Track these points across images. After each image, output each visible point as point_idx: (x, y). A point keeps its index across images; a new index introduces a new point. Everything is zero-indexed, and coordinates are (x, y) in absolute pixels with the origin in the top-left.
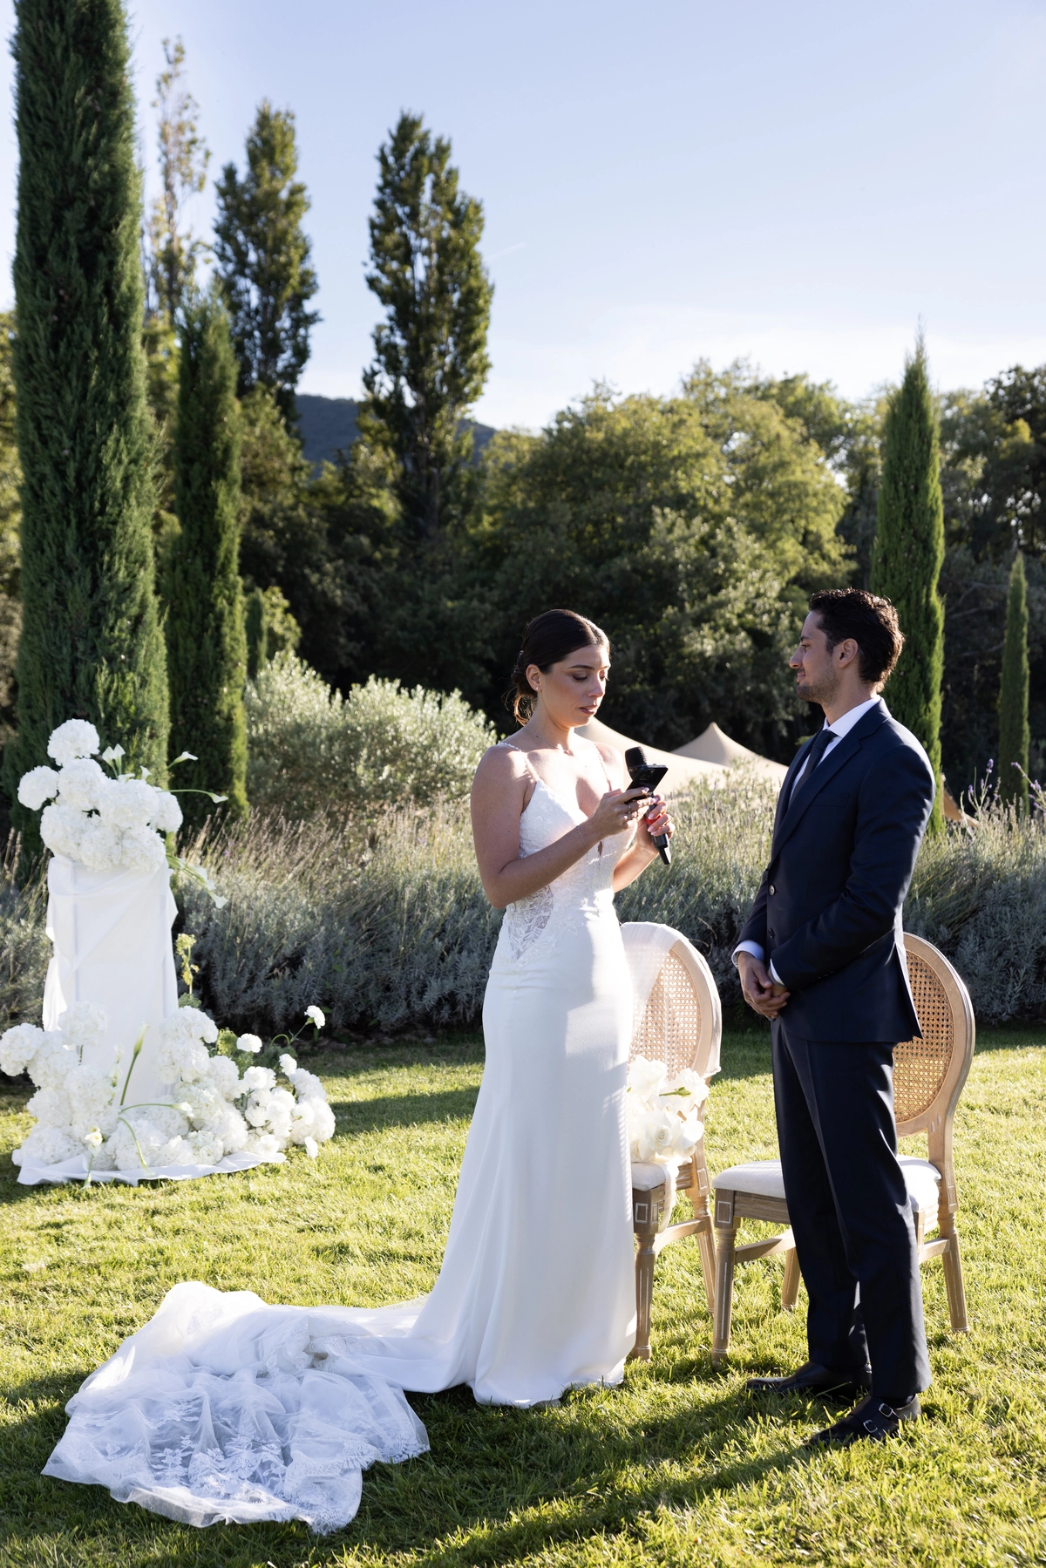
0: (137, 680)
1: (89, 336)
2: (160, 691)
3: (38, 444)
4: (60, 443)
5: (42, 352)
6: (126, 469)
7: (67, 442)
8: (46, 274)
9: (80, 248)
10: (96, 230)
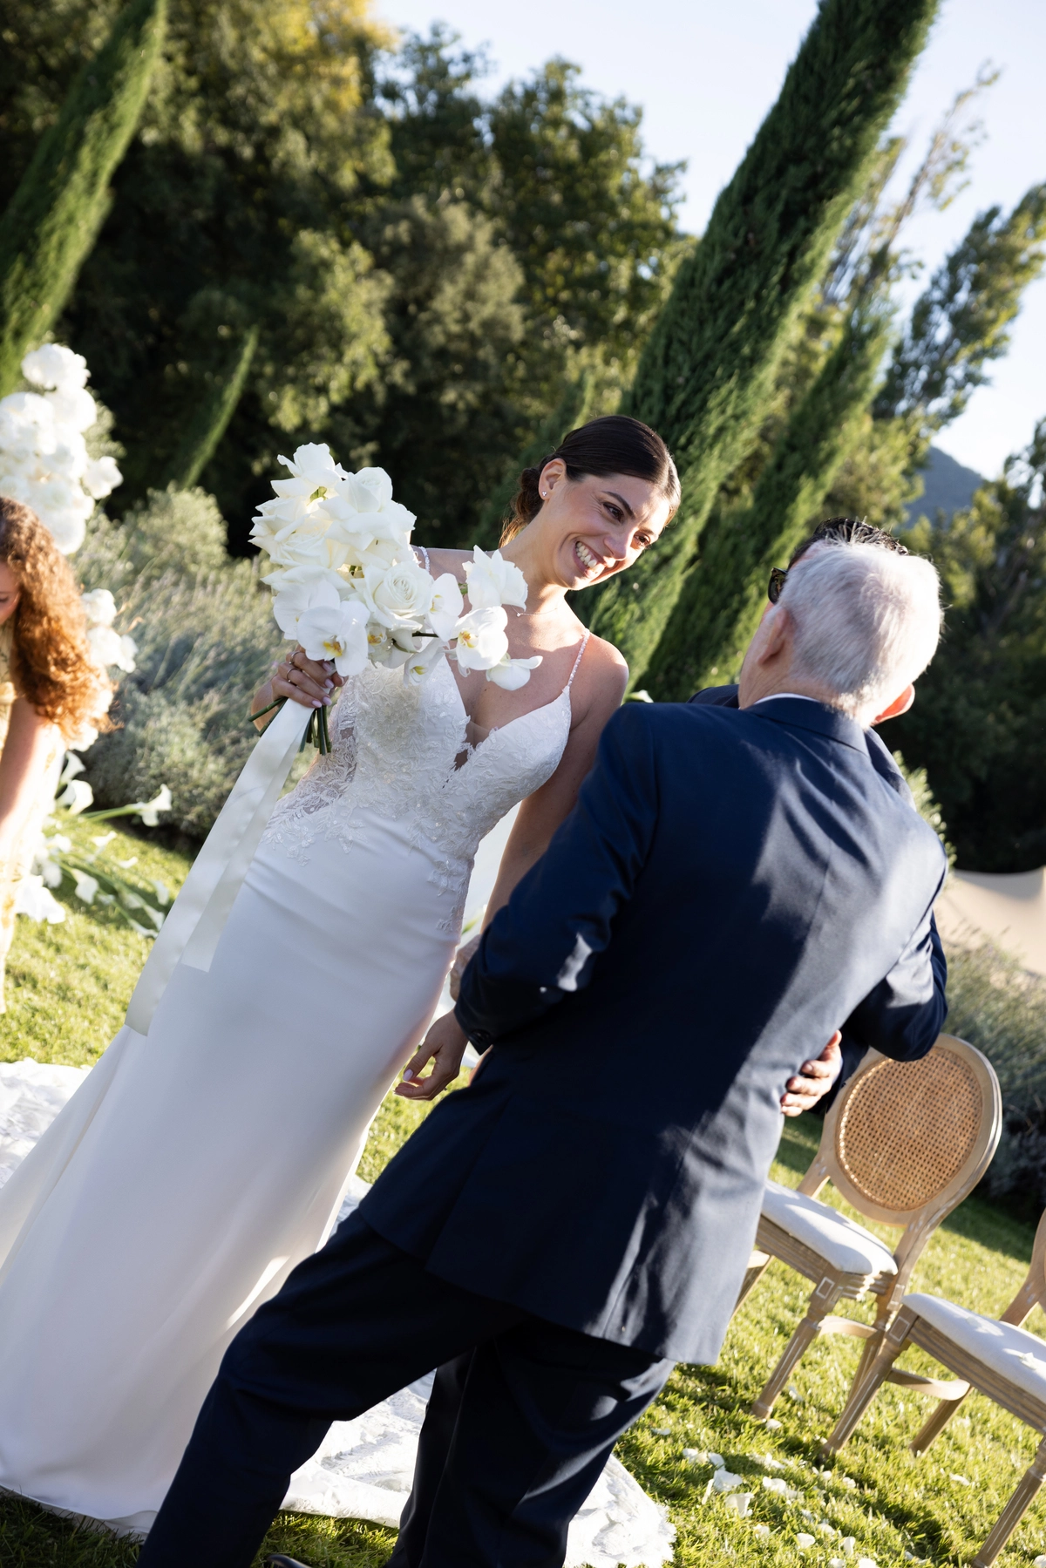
0: (637, 613)
1: (754, 286)
2: (652, 633)
3: (660, 361)
4: (680, 369)
5: (707, 281)
6: (725, 422)
7: (686, 371)
8: (746, 213)
9: (787, 204)
10: (810, 194)
